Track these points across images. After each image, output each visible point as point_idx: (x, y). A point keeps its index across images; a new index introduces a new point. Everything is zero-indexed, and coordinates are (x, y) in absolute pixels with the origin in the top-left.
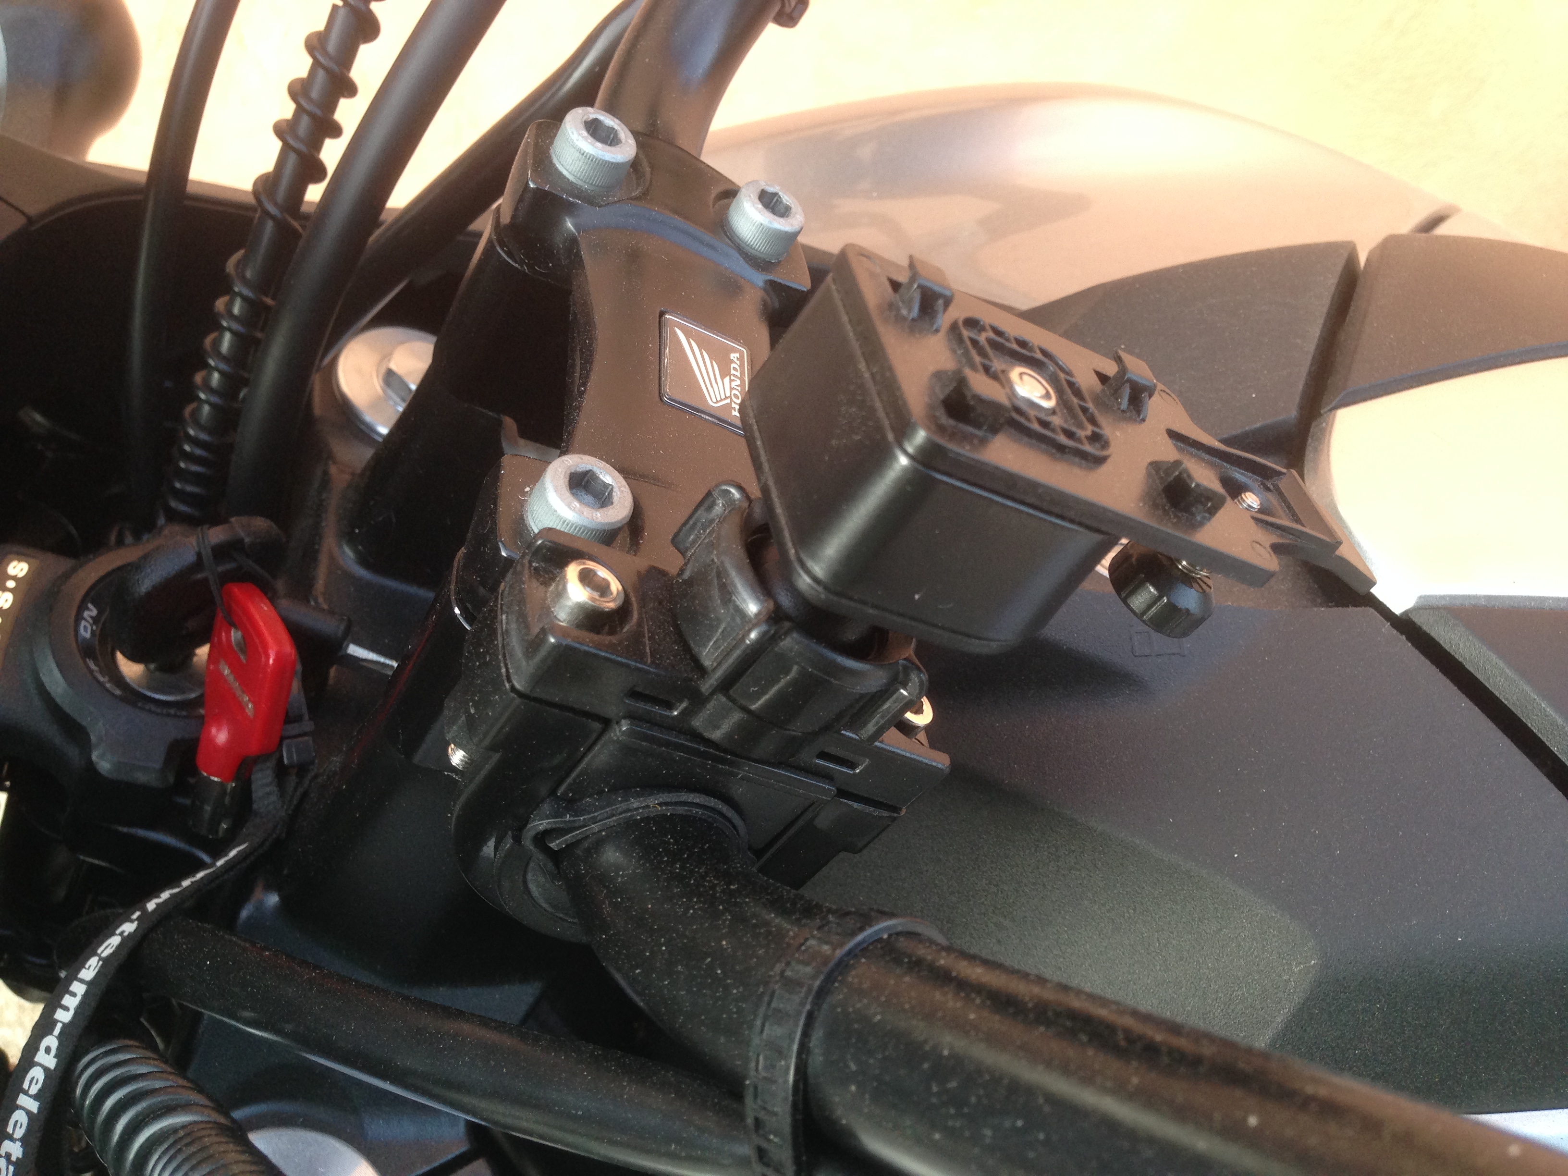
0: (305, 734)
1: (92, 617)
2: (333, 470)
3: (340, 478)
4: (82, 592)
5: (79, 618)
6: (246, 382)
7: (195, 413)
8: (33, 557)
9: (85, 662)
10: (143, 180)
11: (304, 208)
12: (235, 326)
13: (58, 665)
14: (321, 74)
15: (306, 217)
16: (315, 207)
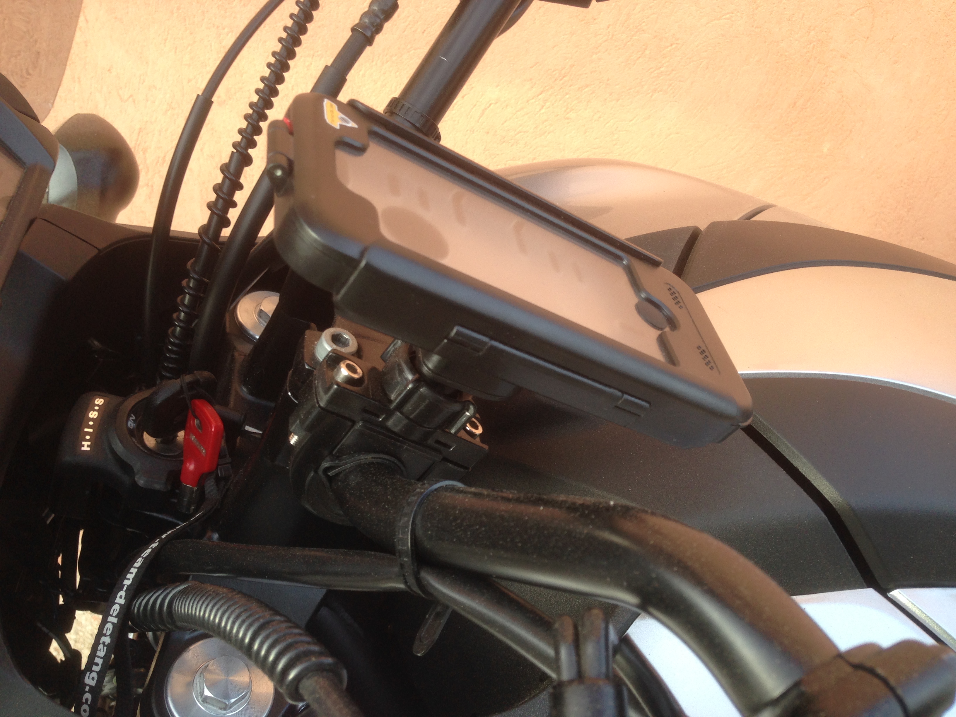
0: (227, 463)
1: (133, 420)
2: (236, 354)
3: (239, 359)
4: (129, 409)
5: (128, 419)
6: (197, 317)
7: (174, 331)
8: (105, 396)
9: (132, 439)
10: (151, 231)
11: (221, 239)
12: (191, 292)
13: (119, 439)
14: (227, 181)
15: (222, 243)
16: (227, 238)
